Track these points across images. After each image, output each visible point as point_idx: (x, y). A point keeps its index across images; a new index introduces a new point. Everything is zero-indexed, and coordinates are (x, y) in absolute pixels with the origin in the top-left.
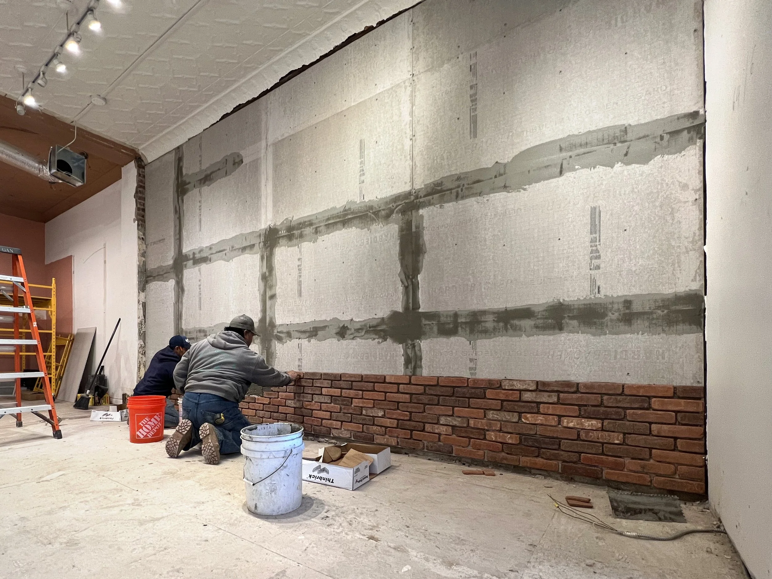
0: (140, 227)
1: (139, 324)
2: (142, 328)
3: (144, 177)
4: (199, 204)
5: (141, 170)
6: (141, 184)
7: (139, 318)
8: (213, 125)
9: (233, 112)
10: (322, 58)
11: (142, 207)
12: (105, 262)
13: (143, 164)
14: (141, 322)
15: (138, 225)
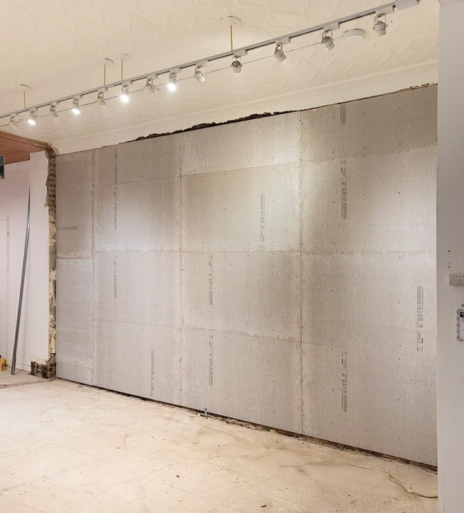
0: (51, 212)
1: (50, 300)
2: (52, 303)
3: (55, 165)
4: (114, 206)
5: (52, 159)
6: (52, 172)
7: (50, 294)
8: (128, 142)
9: (148, 137)
10: (229, 122)
11: (53, 193)
12: (8, 233)
13: (53, 154)
14: (52, 298)
15: (50, 210)
